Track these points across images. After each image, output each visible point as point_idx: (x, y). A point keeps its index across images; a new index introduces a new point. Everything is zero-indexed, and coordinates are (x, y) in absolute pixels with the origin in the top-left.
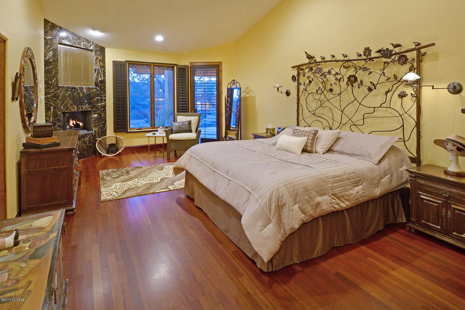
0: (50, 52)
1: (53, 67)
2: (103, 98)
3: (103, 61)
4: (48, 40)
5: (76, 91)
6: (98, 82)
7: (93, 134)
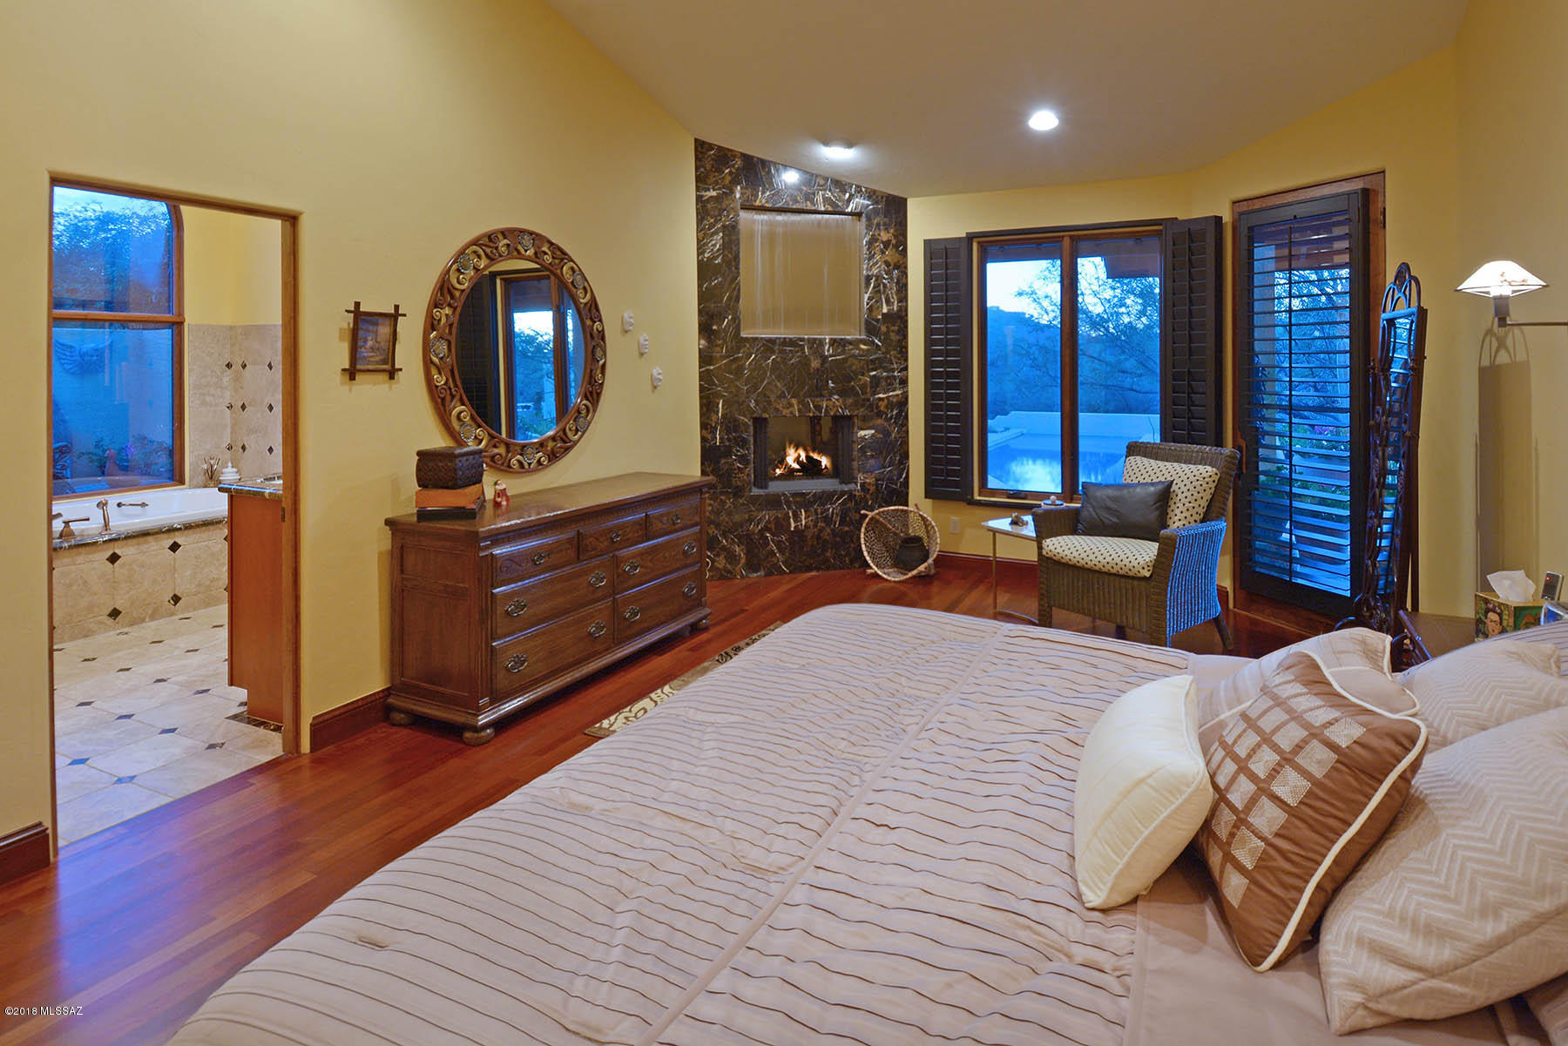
0: (715, 238)
1: (725, 280)
2: (896, 374)
3: (896, 246)
4: (708, 202)
5: (797, 352)
6: (878, 321)
7: (857, 493)
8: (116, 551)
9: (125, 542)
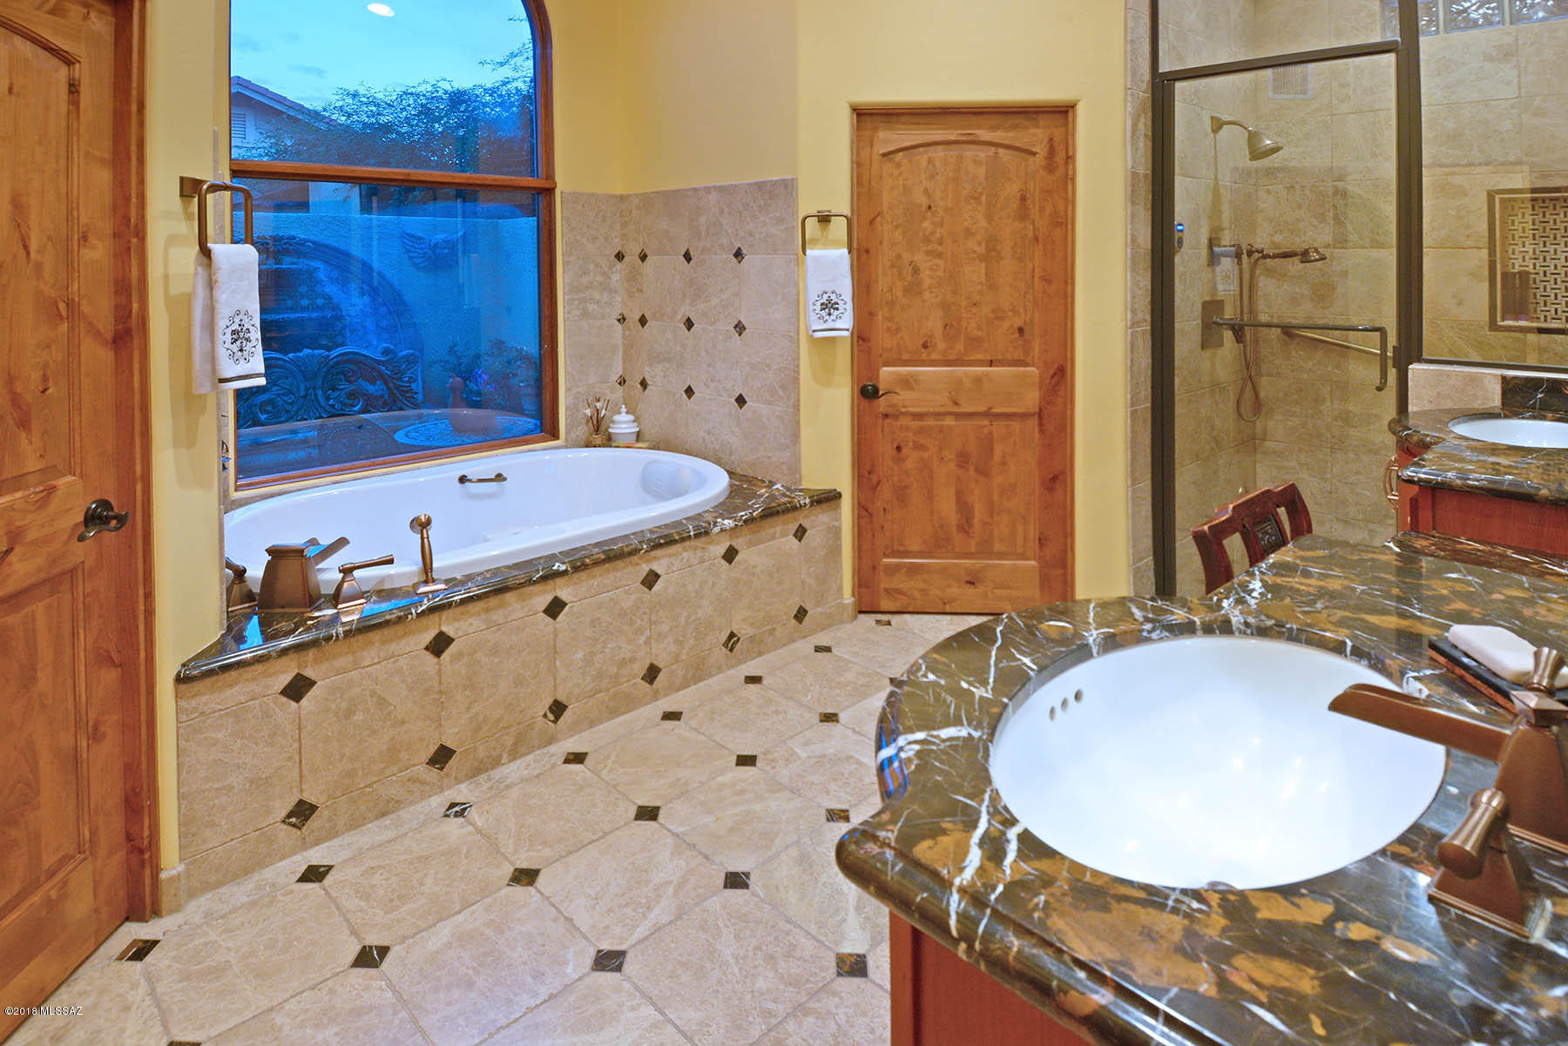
8: (444, 629)
9: (461, 609)
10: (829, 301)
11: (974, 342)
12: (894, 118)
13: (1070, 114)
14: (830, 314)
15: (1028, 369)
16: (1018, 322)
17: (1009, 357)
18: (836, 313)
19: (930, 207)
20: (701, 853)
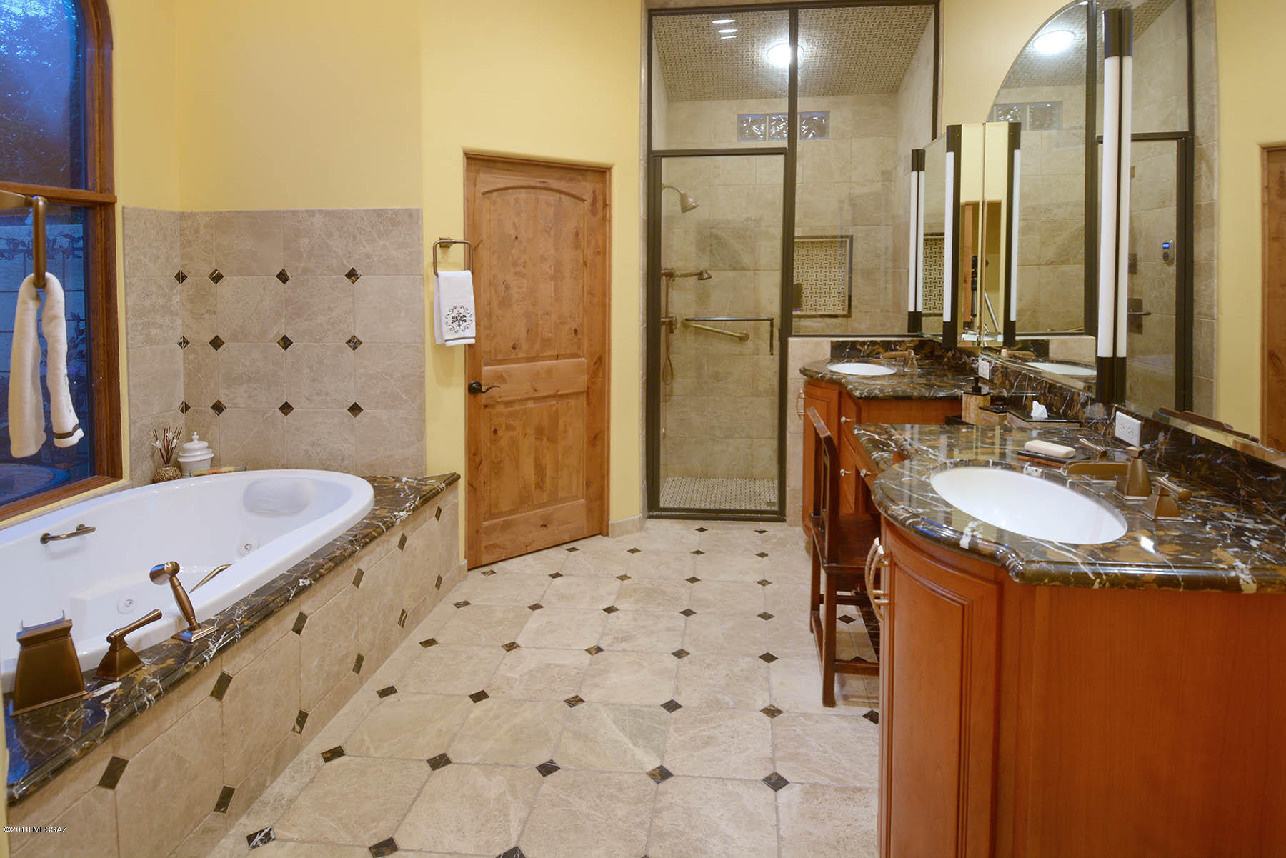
8: (225, 669)
9: (237, 645)
10: (459, 314)
11: (547, 342)
12: (492, 165)
13: (608, 174)
14: (459, 326)
15: (580, 359)
16: (574, 326)
17: (569, 352)
18: (464, 324)
19: (517, 238)
20: (506, 766)
